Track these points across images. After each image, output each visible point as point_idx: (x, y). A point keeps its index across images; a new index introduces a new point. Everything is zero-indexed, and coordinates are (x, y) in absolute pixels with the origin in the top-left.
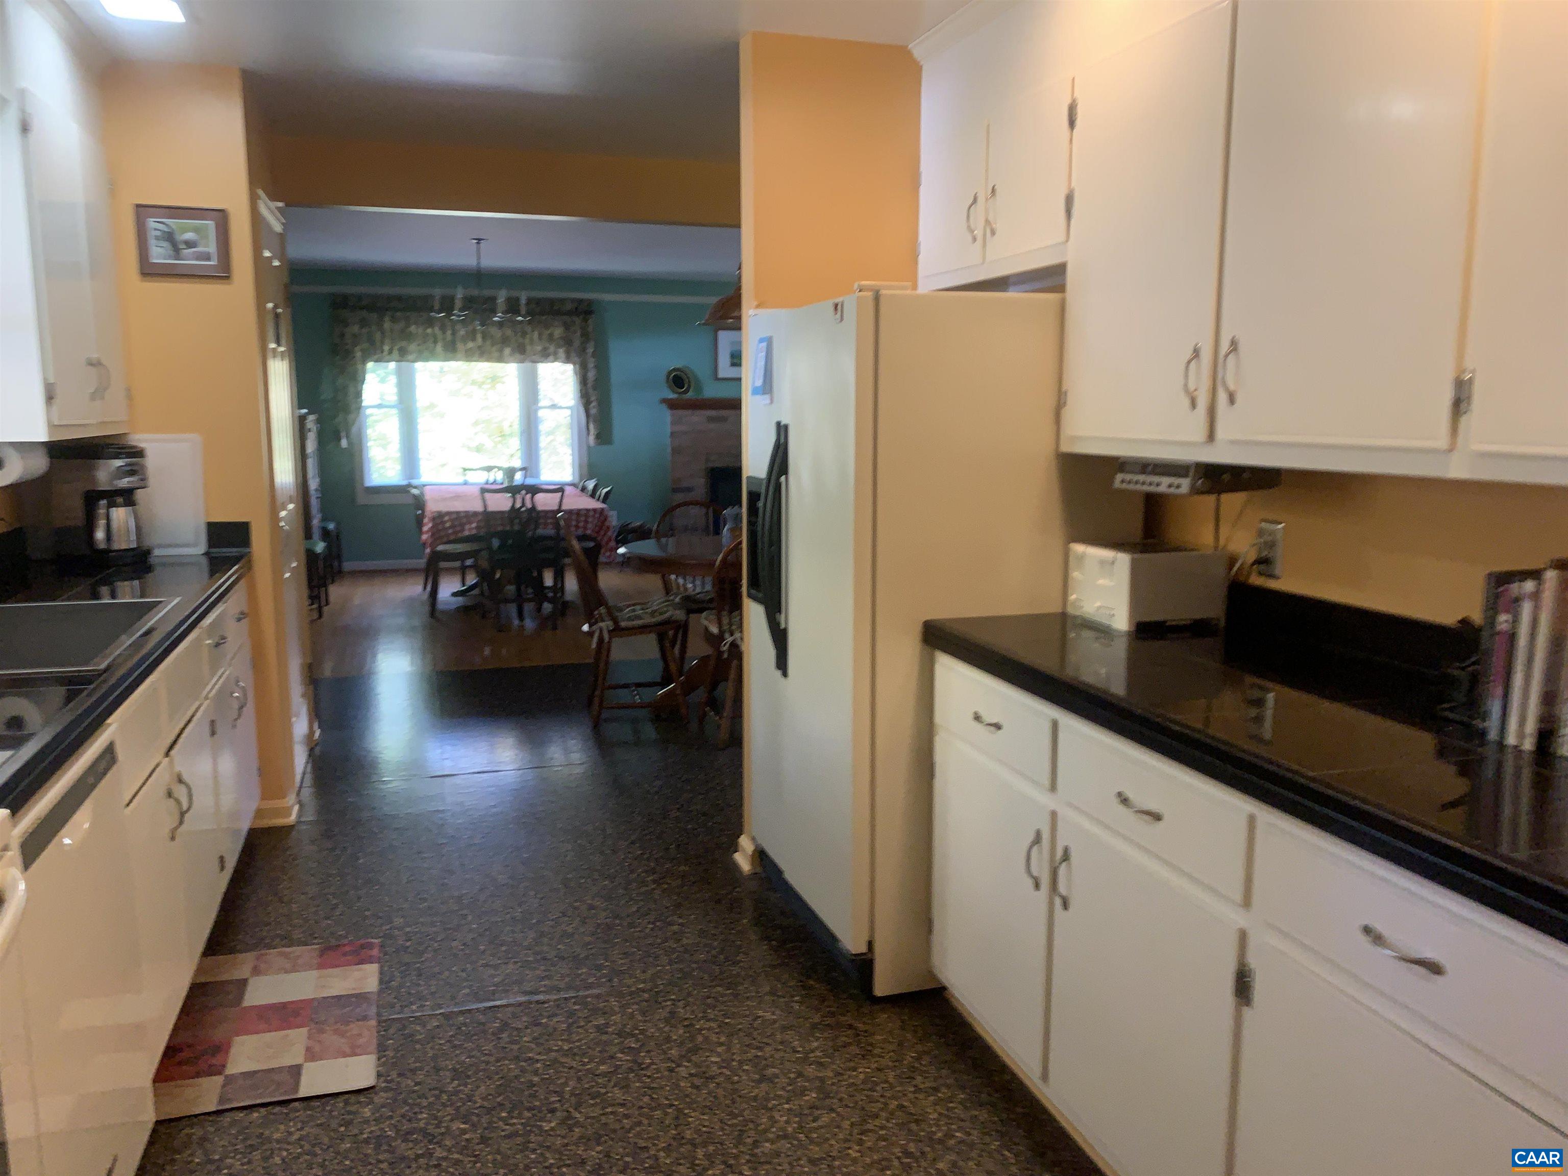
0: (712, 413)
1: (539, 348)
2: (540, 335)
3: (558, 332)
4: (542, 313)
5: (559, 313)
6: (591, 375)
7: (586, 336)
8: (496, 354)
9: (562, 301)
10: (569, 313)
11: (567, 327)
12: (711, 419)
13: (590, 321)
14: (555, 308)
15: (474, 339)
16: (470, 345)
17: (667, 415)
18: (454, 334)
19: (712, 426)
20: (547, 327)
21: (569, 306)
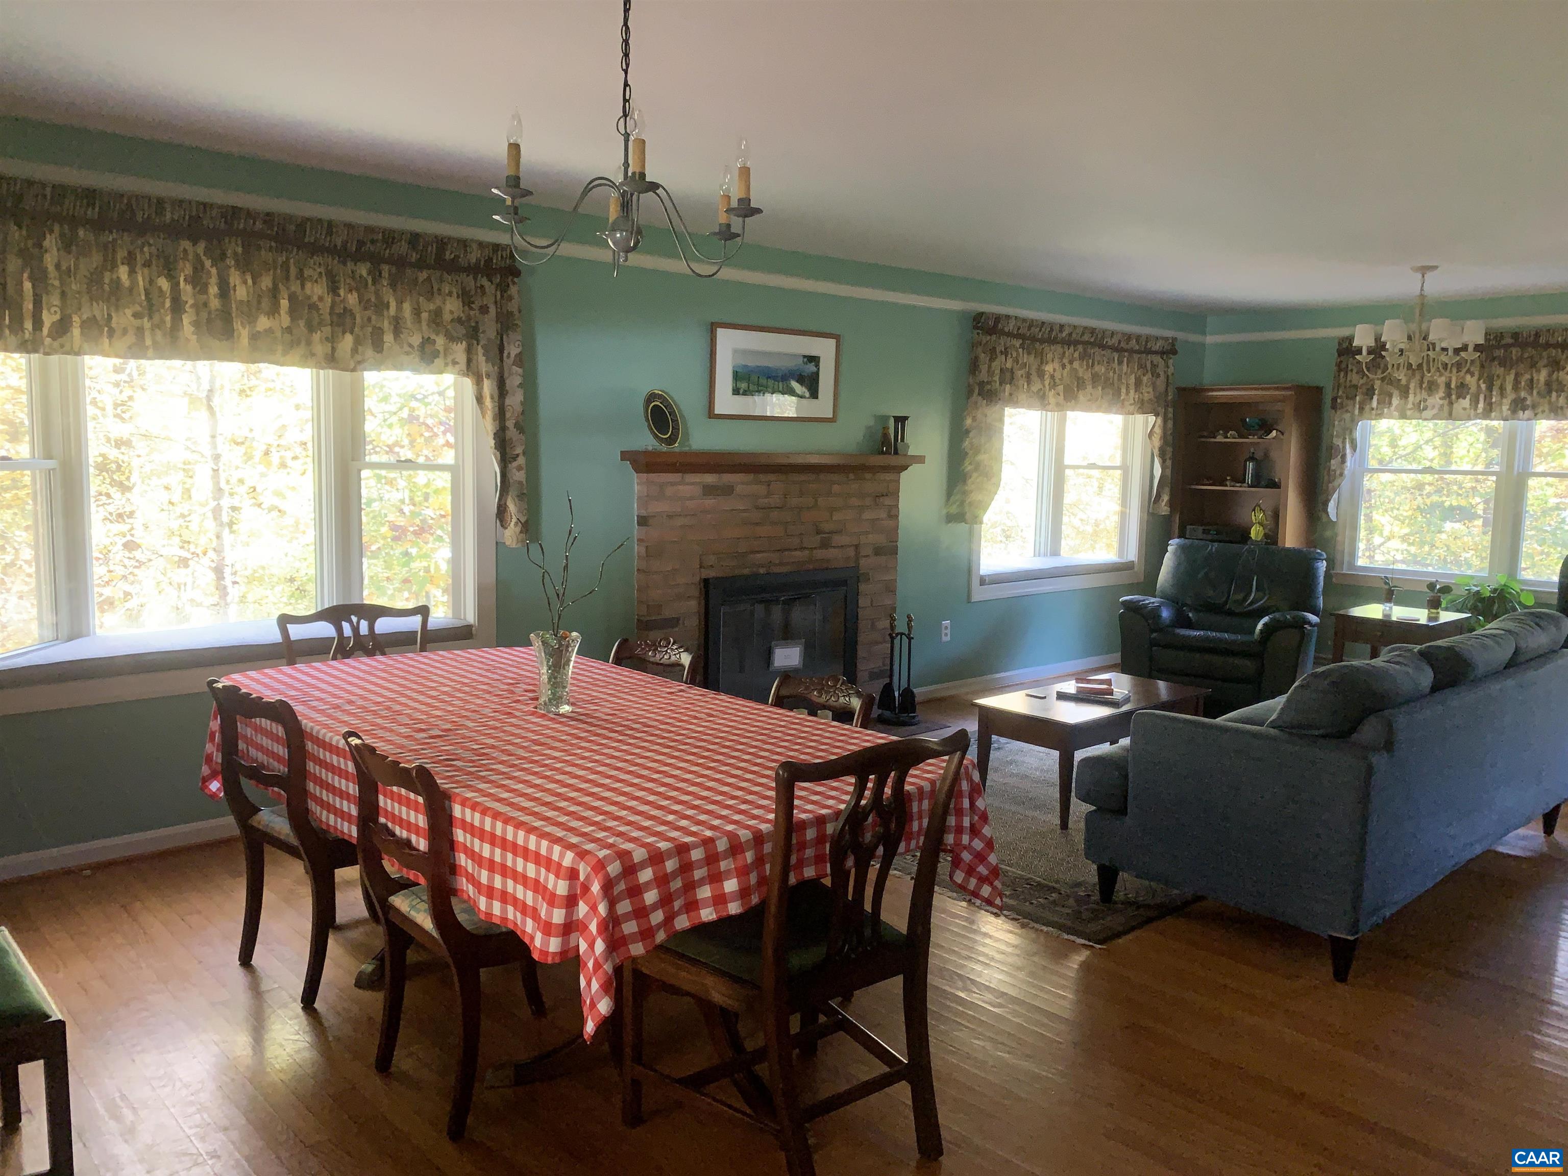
0: (710, 479)
1: (416, 340)
2: (417, 312)
3: (452, 307)
4: (421, 265)
5: (453, 267)
6: (515, 400)
7: (506, 323)
8: (320, 349)
9: (464, 244)
10: (474, 270)
11: (466, 299)
12: (709, 490)
13: (513, 290)
14: (448, 256)
15: (274, 311)
16: (263, 323)
17: (636, 483)
18: (225, 291)
19: (710, 502)
20: (430, 295)
21: (474, 256)
